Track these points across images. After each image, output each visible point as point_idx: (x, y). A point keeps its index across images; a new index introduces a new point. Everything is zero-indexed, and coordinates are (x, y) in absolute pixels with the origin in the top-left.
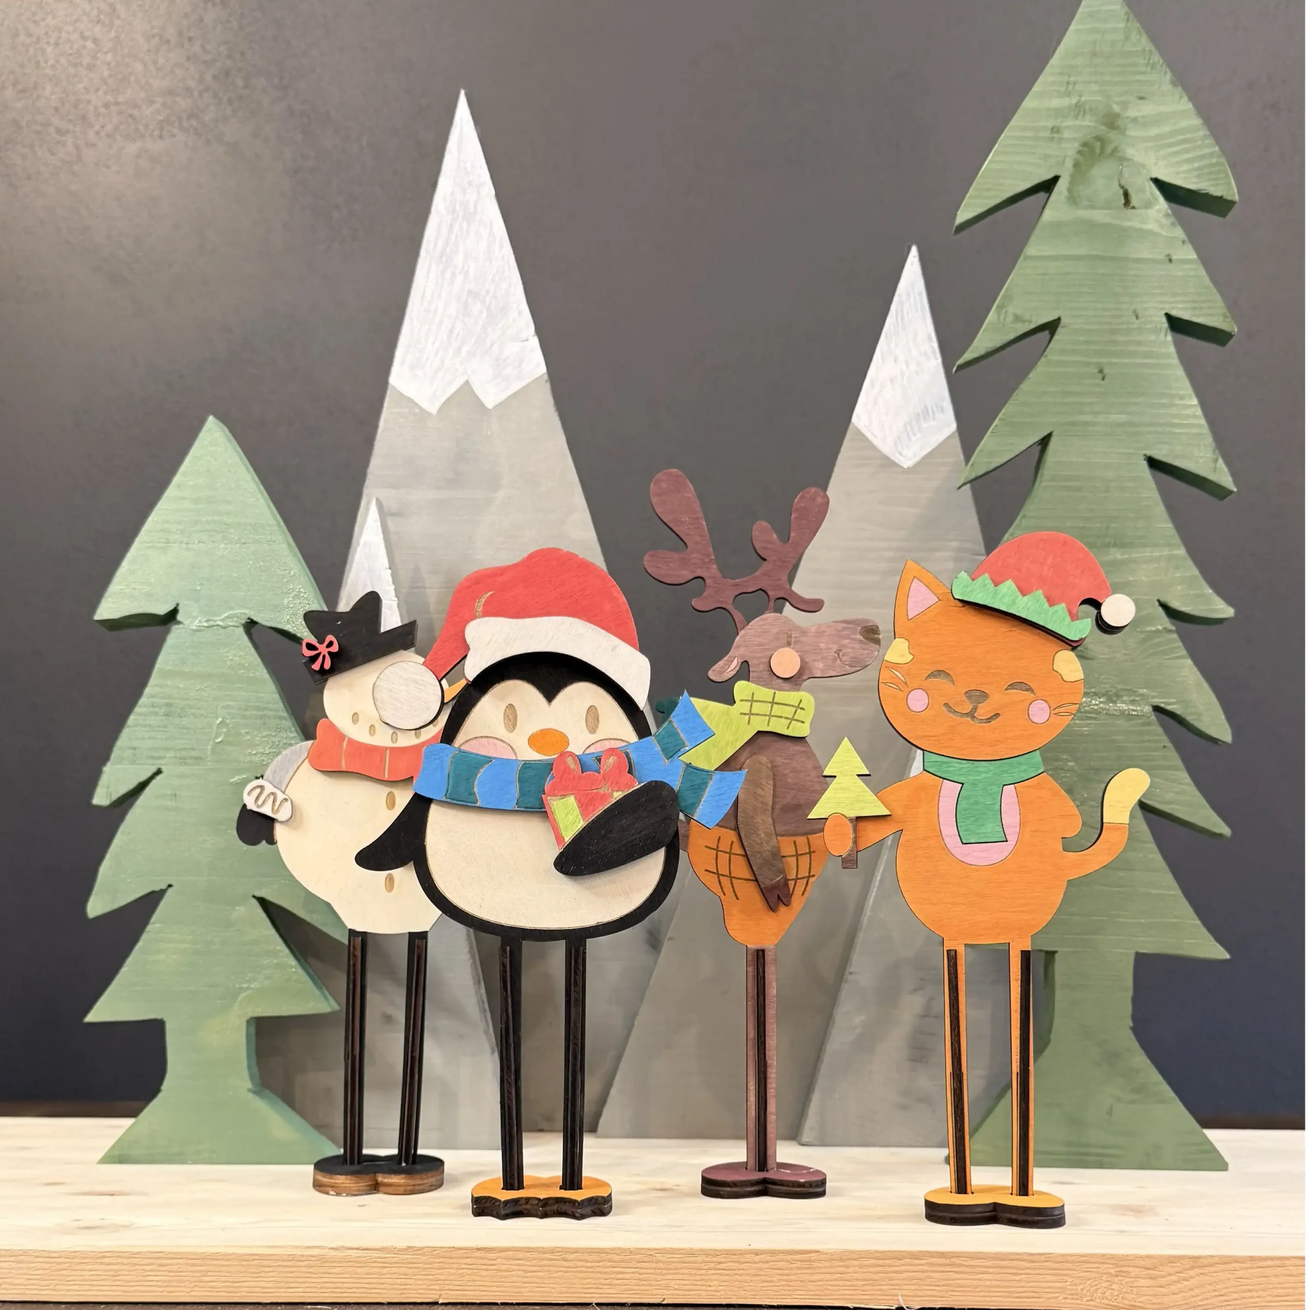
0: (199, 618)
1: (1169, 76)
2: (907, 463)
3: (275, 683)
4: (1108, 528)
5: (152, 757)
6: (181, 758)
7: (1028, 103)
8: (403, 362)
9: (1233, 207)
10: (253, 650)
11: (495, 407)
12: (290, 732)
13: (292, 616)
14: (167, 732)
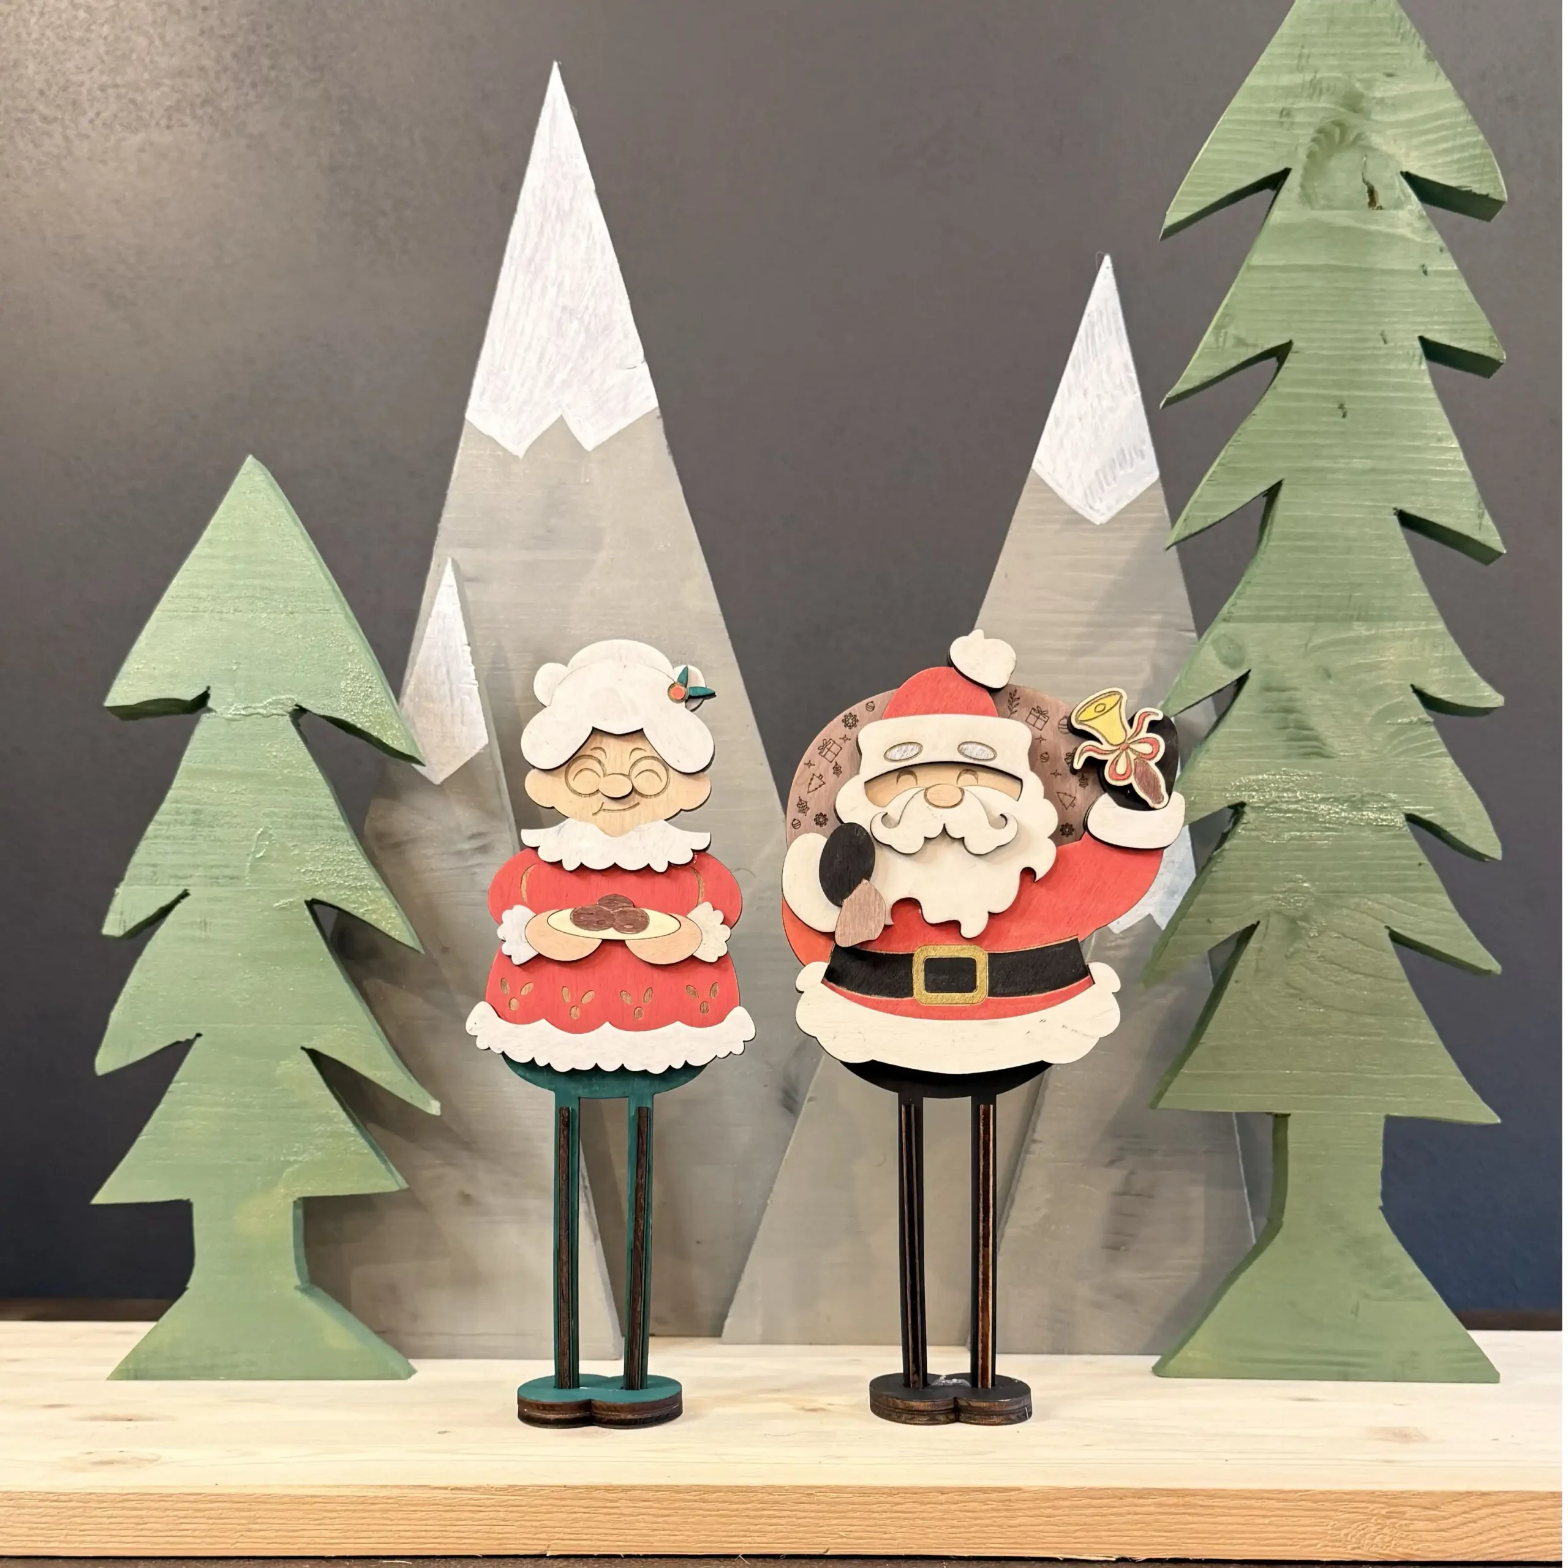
0: (235, 705)
1: (1423, 48)
2: (1099, 519)
3: (329, 785)
4: (1350, 596)
5: (176, 876)
6: (212, 878)
7: (1250, 81)
8: (482, 394)
9: (1500, 207)
10: (302, 744)
11: (595, 449)
12: (348, 845)
13: (350, 702)
14: (196, 844)
